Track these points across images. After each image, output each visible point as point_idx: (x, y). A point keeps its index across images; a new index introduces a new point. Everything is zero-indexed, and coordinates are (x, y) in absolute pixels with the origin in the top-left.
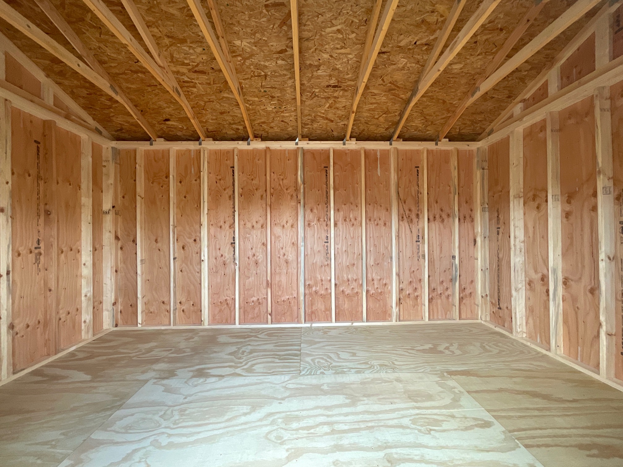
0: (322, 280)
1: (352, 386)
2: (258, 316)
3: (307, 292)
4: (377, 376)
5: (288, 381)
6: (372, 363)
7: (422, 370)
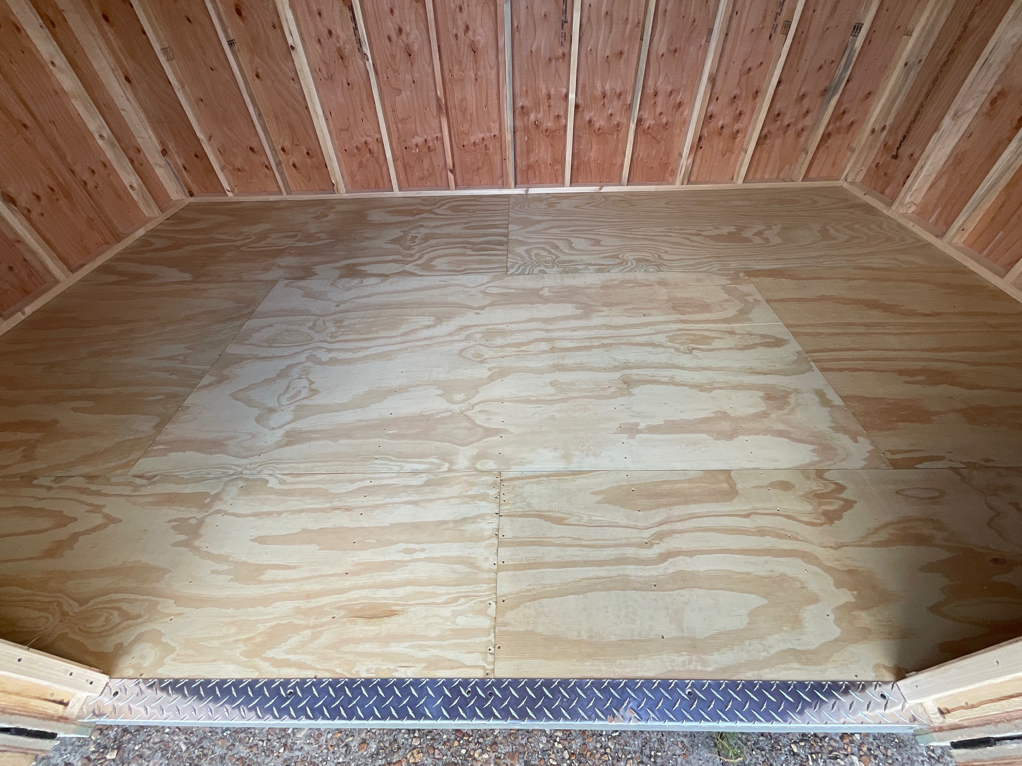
0: (549, 97)
1: (587, 291)
2: (430, 175)
3: (519, 124)
4: (629, 276)
5: (488, 282)
6: (625, 257)
7: (705, 269)
